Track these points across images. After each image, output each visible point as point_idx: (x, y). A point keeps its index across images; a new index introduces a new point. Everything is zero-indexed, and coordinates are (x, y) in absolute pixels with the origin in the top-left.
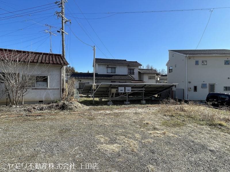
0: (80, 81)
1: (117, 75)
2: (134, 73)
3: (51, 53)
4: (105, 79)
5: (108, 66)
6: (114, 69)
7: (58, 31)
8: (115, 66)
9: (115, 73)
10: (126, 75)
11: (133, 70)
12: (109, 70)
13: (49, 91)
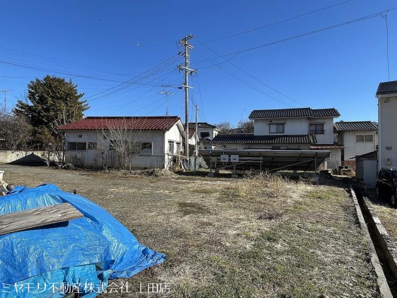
0: (225, 146)
1: (286, 136)
2: (323, 130)
3: (167, 116)
4: (267, 143)
5: (271, 121)
6: (281, 126)
7: (179, 88)
8: (282, 122)
9: (283, 133)
10: (303, 136)
11: (322, 125)
12: (274, 129)
13: (153, 158)
